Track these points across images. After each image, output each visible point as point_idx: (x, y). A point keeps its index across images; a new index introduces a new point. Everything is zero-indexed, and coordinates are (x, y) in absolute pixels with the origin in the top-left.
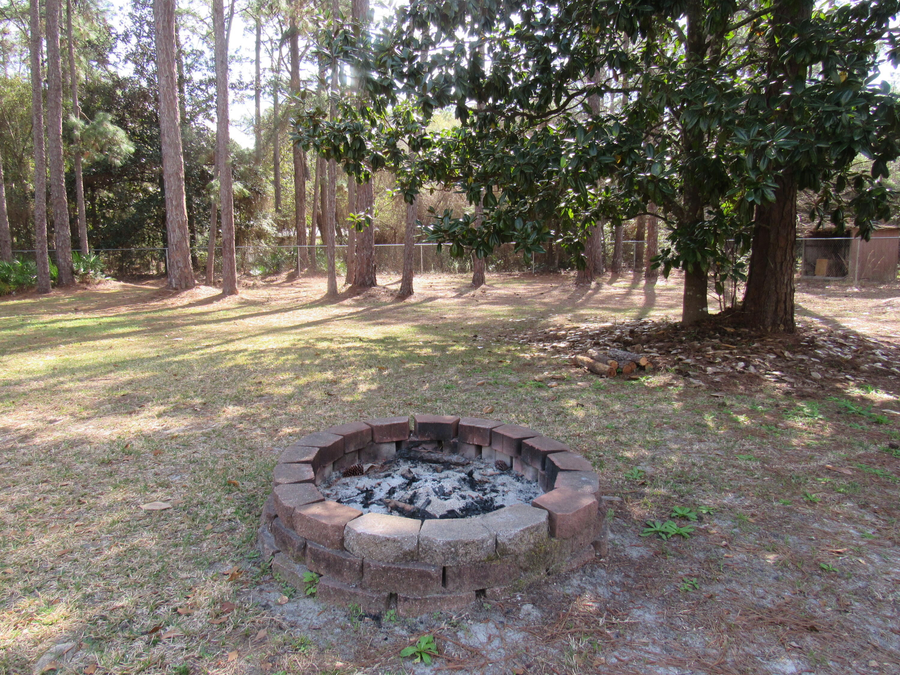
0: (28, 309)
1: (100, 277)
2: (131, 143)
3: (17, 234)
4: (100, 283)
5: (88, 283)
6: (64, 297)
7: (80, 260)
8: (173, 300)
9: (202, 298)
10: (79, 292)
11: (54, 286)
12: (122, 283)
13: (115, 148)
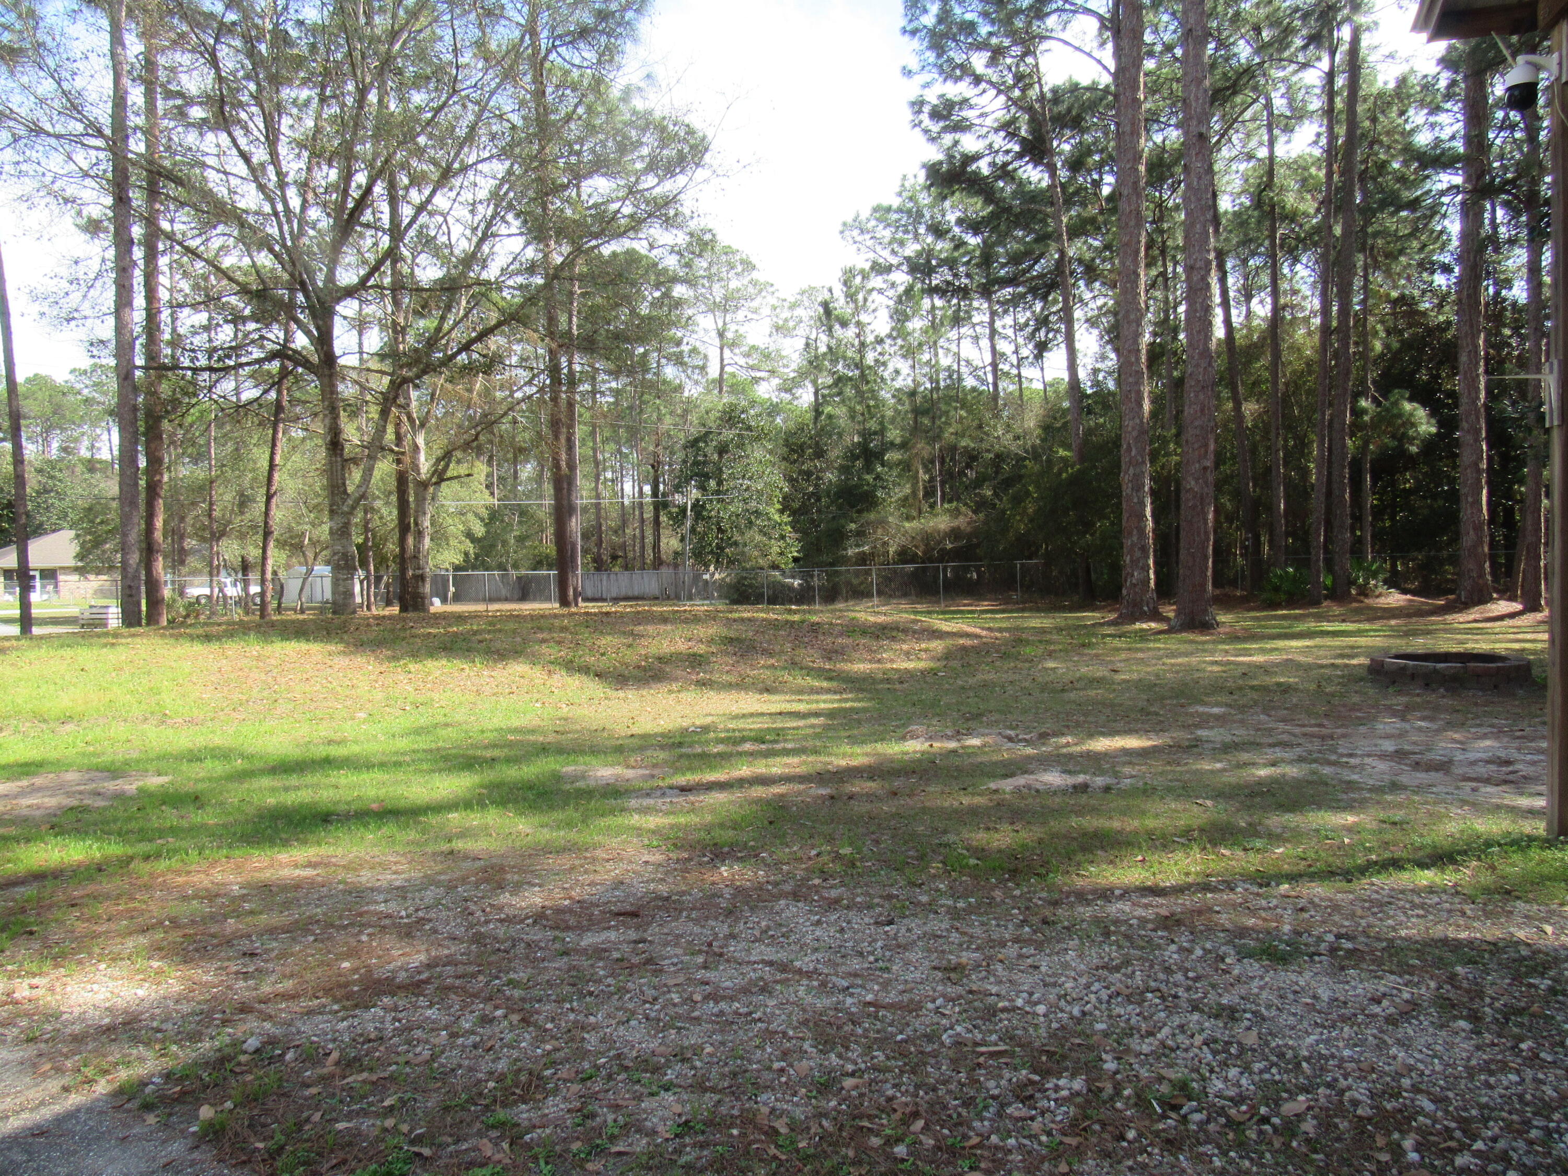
0: (1297, 618)
1: (1382, 589)
2: (1433, 421)
3: (1293, 534)
4: (1380, 595)
5: (1366, 596)
6: (1337, 610)
7: (1361, 568)
8: (1456, 616)
9: (1496, 614)
10: (1355, 605)
11: (1326, 597)
12: (1409, 597)
13: (1411, 432)
